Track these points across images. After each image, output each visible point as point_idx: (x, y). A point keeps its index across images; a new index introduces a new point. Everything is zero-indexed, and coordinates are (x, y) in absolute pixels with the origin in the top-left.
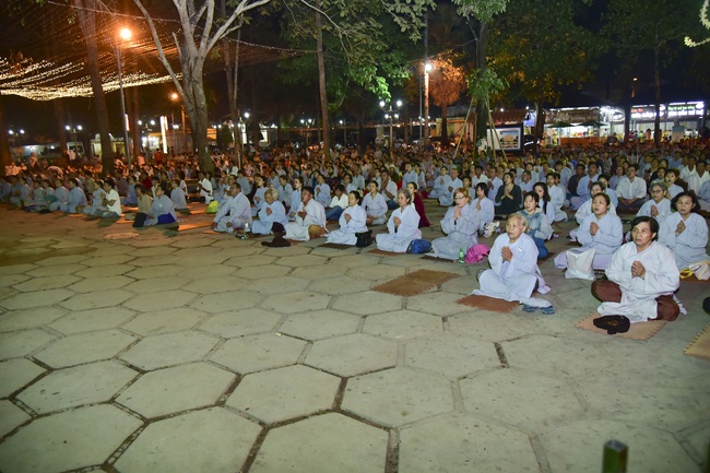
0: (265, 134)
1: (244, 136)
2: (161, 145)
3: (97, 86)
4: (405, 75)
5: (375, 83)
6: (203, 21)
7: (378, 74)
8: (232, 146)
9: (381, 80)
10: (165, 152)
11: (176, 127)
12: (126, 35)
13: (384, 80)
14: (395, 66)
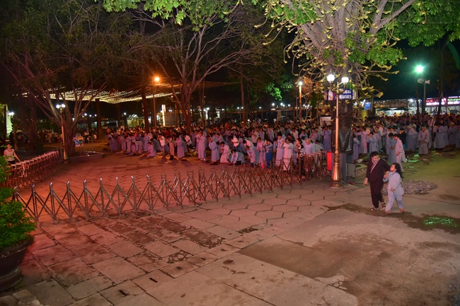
0: (218, 115)
1: (207, 115)
2: (162, 120)
3: (144, 97)
4: (290, 86)
5: (274, 91)
6: (191, 76)
7: (275, 86)
8: (200, 120)
10: (164, 124)
11: (170, 111)
12: (157, 80)
13: (278, 90)
14: (285, 81)
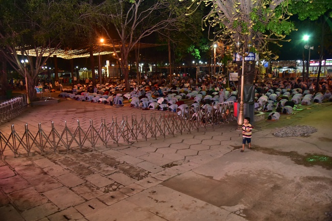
0: (151, 69)
1: (141, 69)
2: (106, 73)
3: (91, 54)
4: (207, 48)
5: (194, 52)
6: (129, 39)
7: (195, 48)
9: (197, 50)
10: (108, 76)
11: (113, 65)
12: (102, 41)
14: (203, 44)
